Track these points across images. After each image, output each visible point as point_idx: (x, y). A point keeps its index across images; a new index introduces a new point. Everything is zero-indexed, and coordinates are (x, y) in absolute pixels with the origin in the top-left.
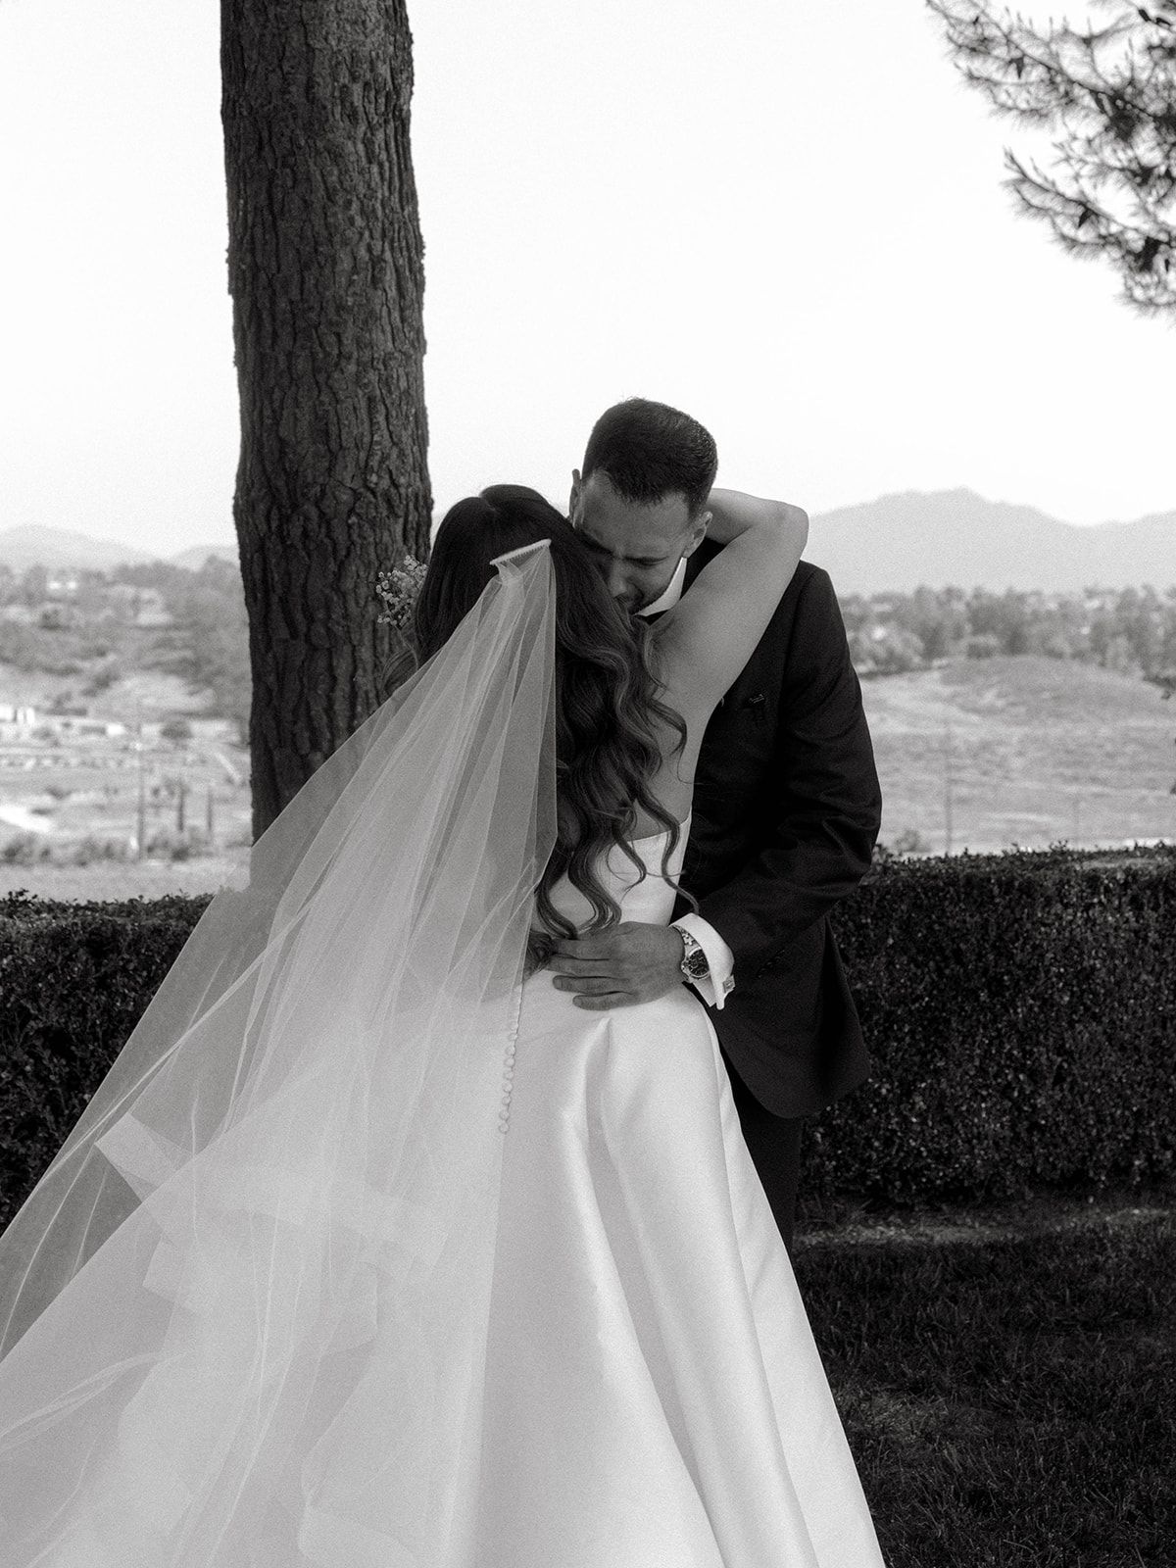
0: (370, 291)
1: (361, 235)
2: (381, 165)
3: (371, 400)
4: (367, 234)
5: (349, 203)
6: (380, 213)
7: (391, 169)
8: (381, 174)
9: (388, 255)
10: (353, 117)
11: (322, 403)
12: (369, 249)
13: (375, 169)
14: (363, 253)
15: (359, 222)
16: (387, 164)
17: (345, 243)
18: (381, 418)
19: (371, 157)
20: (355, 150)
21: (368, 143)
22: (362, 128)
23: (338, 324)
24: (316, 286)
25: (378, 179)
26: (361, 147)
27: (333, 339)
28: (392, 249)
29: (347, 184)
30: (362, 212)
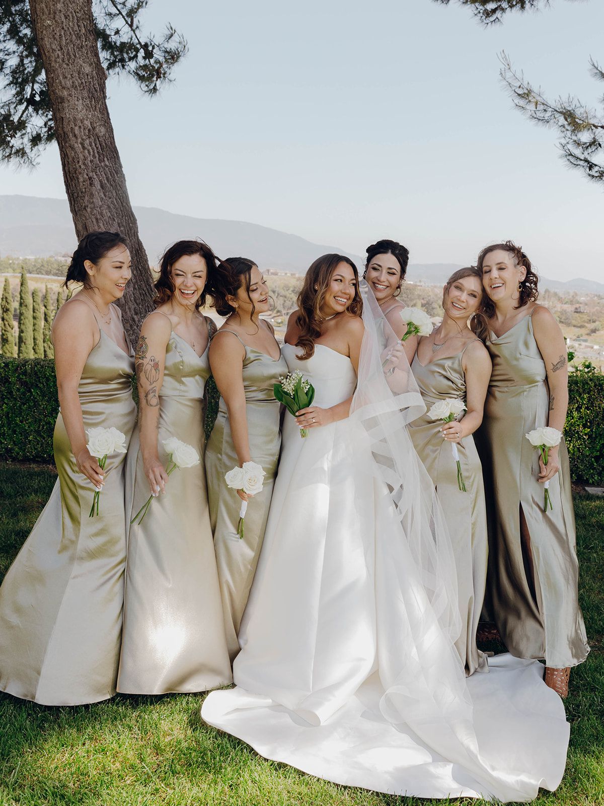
0: (90, 187)
1: (84, 170)
2: (88, 150)
3: (97, 219)
4: (86, 171)
5: (78, 162)
6: (90, 164)
7: (93, 152)
8: (89, 153)
9: (95, 177)
10: (75, 136)
11: (83, 220)
12: (87, 175)
13: (86, 151)
14: (85, 176)
15: (83, 167)
16: (91, 151)
17: (80, 173)
18: (101, 225)
19: (84, 148)
20: (78, 147)
21: (82, 144)
22: (80, 140)
23: (82, 197)
24: (75, 185)
25: (88, 155)
26: (80, 145)
27: (82, 201)
28: (97, 175)
29: (77, 156)
30: (84, 164)
